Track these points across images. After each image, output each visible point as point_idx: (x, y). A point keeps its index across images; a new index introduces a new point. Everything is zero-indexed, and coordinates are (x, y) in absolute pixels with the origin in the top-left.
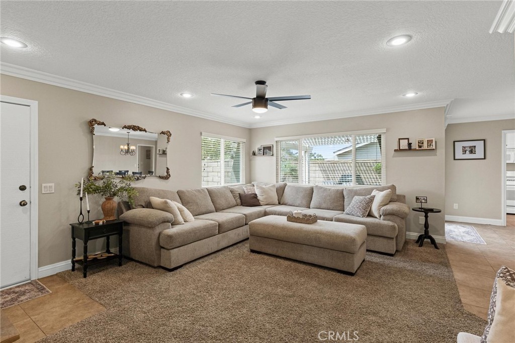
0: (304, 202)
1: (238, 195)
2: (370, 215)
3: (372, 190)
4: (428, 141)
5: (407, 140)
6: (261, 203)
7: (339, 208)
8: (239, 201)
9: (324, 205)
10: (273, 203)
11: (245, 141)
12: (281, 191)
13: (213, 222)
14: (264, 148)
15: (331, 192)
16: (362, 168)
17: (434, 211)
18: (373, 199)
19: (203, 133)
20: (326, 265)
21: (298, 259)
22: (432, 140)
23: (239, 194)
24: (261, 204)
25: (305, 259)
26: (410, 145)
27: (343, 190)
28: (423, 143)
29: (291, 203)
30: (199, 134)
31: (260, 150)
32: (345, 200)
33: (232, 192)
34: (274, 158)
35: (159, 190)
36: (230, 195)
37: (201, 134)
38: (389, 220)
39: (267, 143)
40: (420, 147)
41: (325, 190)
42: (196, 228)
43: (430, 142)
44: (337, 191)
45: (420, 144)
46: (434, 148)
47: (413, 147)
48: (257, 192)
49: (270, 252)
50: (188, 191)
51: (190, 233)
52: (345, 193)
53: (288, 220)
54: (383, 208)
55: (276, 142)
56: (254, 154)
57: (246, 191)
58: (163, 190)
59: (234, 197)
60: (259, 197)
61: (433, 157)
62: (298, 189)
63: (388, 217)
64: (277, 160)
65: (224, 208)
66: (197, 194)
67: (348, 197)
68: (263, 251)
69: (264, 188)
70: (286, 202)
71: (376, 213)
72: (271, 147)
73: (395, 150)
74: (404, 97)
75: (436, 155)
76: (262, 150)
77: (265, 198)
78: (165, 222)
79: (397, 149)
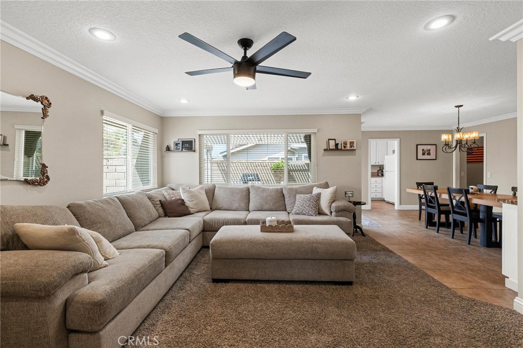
0: (243, 205)
1: (159, 203)
2: (320, 213)
3: (312, 187)
4: (350, 142)
5: (334, 141)
6: (192, 210)
7: (282, 208)
8: (161, 210)
9: (266, 207)
10: (204, 210)
11: (157, 132)
12: (211, 193)
13: (158, 251)
14: (183, 142)
15: (271, 192)
16: (258, 168)
17: (362, 203)
18: (320, 196)
19: (105, 111)
20: (323, 279)
21: (287, 278)
22: (354, 142)
23: (160, 201)
24: (192, 212)
25: (296, 278)
26: (337, 145)
27: (282, 189)
28: (346, 144)
29: (226, 208)
30: (99, 113)
31: (177, 144)
32: (286, 200)
33: (150, 198)
34: (196, 155)
35: (33, 207)
36: (149, 203)
37: (102, 113)
38: (341, 216)
39: (187, 137)
40: (345, 147)
41: (264, 190)
42: (139, 270)
43: (352, 143)
44: (277, 190)
45: (345, 145)
46: (355, 148)
47: (339, 147)
48: (184, 196)
49: (246, 277)
50: (89, 204)
51: (133, 282)
52: (285, 192)
53: (261, 231)
54: (333, 205)
55: (200, 135)
56: (168, 149)
57: (167, 197)
58: (41, 207)
59: (155, 205)
60: (188, 203)
61: (354, 156)
62: (233, 191)
63: (340, 213)
64: (200, 157)
65: (146, 223)
66: (105, 207)
67: (290, 196)
68: (235, 277)
69: (192, 192)
70: (220, 207)
71: (327, 211)
72: (192, 141)
73: (324, 150)
74: (346, 100)
75: (355, 155)
76: (181, 145)
77: (196, 204)
78: (77, 274)
79: (326, 148)
